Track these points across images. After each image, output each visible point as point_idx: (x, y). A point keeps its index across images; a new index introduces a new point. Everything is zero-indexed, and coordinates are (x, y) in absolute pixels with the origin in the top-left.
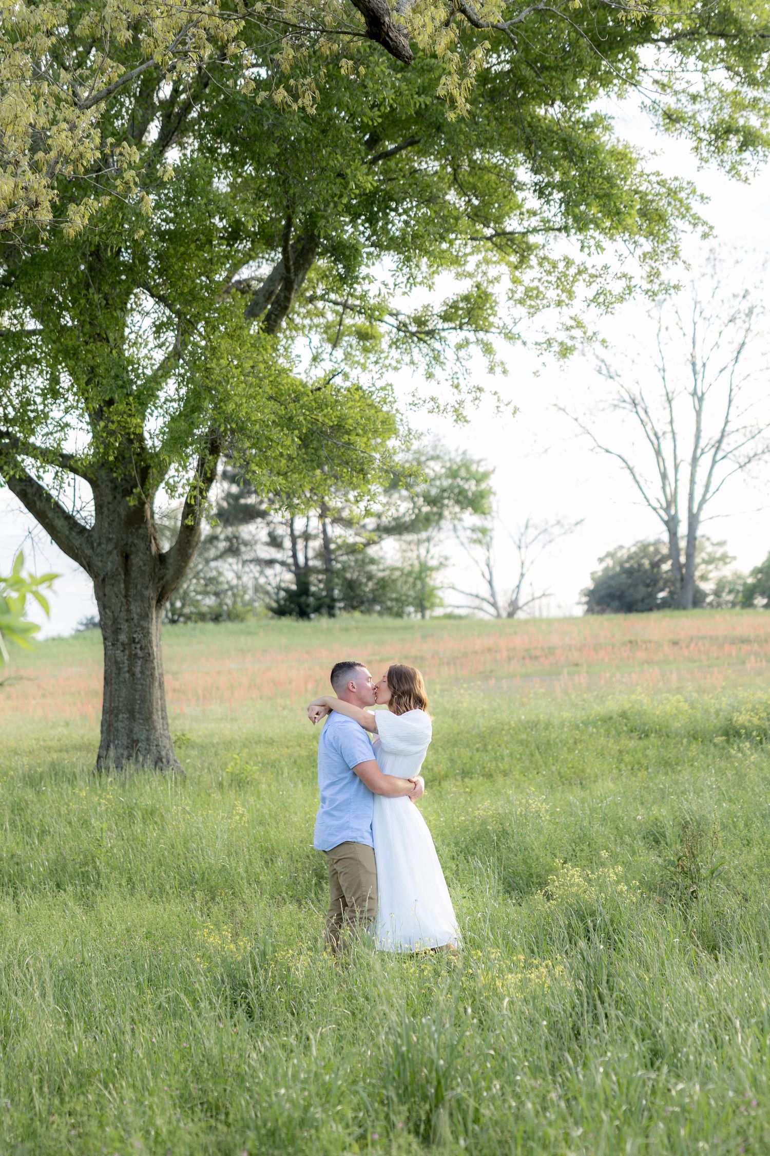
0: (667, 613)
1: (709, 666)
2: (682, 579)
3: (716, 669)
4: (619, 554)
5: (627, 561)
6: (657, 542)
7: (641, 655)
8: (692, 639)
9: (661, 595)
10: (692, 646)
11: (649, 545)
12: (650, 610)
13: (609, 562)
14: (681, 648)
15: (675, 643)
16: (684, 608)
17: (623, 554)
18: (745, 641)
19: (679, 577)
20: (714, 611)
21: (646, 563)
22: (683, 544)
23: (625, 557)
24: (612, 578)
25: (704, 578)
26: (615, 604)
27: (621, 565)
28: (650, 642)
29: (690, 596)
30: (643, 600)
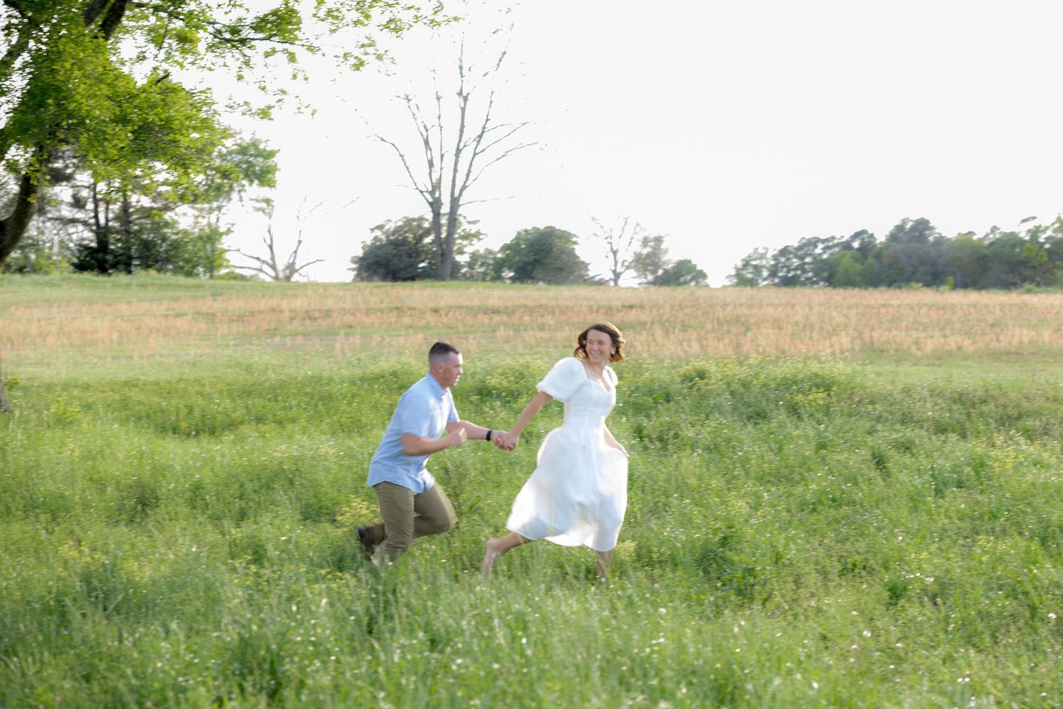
0: (429, 283)
1: (465, 333)
2: (443, 255)
3: (471, 336)
4: (387, 227)
5: (393, 235)
6: (421, 219)
7: (406, 320)
8: (450, 307)
9: (422, 265)
10: (451, 314)
11: (414, 220)
12: (413, 278)
13: (378, 233)
14: (440, 316)
15: (436, 311)
16: (443, 279)
17: (391, 226)
18: (496, 311)
19: (440, 252)
20: (468, 283)
21: (410, 236)
22: (444, 221)
23: (392, 229)
24: (379, 248)
25: (461, 252)
26: (382, 271)
27: (387, 237)
28: (414, 309)
29: (449, 269)
30: (405, 269)
